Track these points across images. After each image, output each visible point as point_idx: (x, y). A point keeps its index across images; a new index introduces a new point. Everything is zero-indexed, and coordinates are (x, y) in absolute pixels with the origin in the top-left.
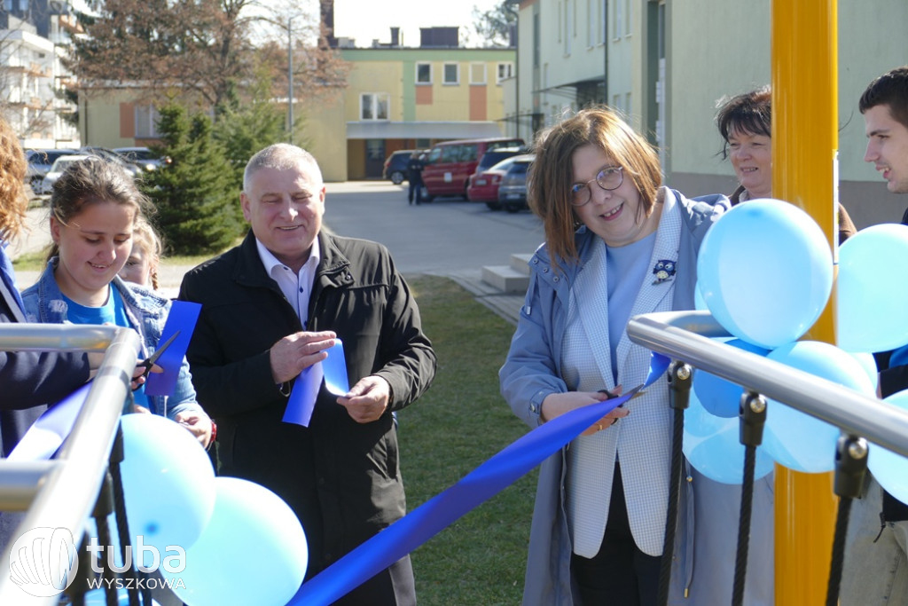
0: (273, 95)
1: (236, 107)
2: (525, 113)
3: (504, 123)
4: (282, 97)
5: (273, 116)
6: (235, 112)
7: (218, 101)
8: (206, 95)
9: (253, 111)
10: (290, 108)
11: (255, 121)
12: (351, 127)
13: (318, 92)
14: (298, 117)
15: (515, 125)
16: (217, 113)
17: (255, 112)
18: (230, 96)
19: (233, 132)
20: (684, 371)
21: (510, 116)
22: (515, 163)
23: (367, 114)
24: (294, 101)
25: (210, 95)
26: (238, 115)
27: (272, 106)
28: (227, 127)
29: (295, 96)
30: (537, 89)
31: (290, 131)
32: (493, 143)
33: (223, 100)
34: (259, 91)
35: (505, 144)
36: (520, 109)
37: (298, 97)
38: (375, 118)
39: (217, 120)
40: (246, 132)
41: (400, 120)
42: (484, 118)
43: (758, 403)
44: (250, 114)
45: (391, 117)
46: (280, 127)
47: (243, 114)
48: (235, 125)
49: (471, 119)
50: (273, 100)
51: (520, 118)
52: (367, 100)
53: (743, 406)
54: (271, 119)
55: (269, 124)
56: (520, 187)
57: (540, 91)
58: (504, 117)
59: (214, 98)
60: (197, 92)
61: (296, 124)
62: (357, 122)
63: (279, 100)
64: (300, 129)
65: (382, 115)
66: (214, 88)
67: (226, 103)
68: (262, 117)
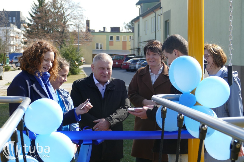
0: (74, 43)
1: (65, 46)
2: (136, 48)
3: (131, 50)
4: (77, 44)
5: (74, 48)
6: (65, 47)
7: (61, 44)
8: (58, 43)
9: (69, 47)
10: (78, 46)
11: (70, 49)
12: (93, 51)
13: (85, 43)
14: (80, 48)
15: (133, 51)
16: (61, 47)
17: (70, 47)
18: (64, 43)
19: (64, 52)
20: (165, 109)
21: (132, 48)
22: (133, 60)
23: (97, 48)
24: (79, 44)
25: (59, 43)
26: (66, 48)
27: (74, 46)
28: (63, 51)
29: (80, 43)
30: (139, 42)
31: (78, 51)
32: (128, 55)
33: (62, 44)
34: (71, 42)
35: (131, 55)
36: (135, 47)
37: (81, 44)
38: (99, 49)
39: (61, 49)
40: (68, 52)
41: (105, 49)
42: (126, 49)
43: (182, 117)
44: (69, 48)
45: (103, 49)
46: (76, 51)
47: (67, 47)
48: (65, 50)
49: (123, 49)
50: (74, 44)
51: (135, 49)
52: (97, 45)
53: (178, 117)
54: (74, 49)
55: (73, 50)
56: (134, 66)
57: (139, 43)
58: (131, 49)
59: (60, 44)
60: (56, 42)
61: (80, 50)
62: (95, 50)
63: (76, 45)
64: (81, 51)
65: (101, 48)
66: (60, 41)
67: (63, 45)
68: (72, 48)
